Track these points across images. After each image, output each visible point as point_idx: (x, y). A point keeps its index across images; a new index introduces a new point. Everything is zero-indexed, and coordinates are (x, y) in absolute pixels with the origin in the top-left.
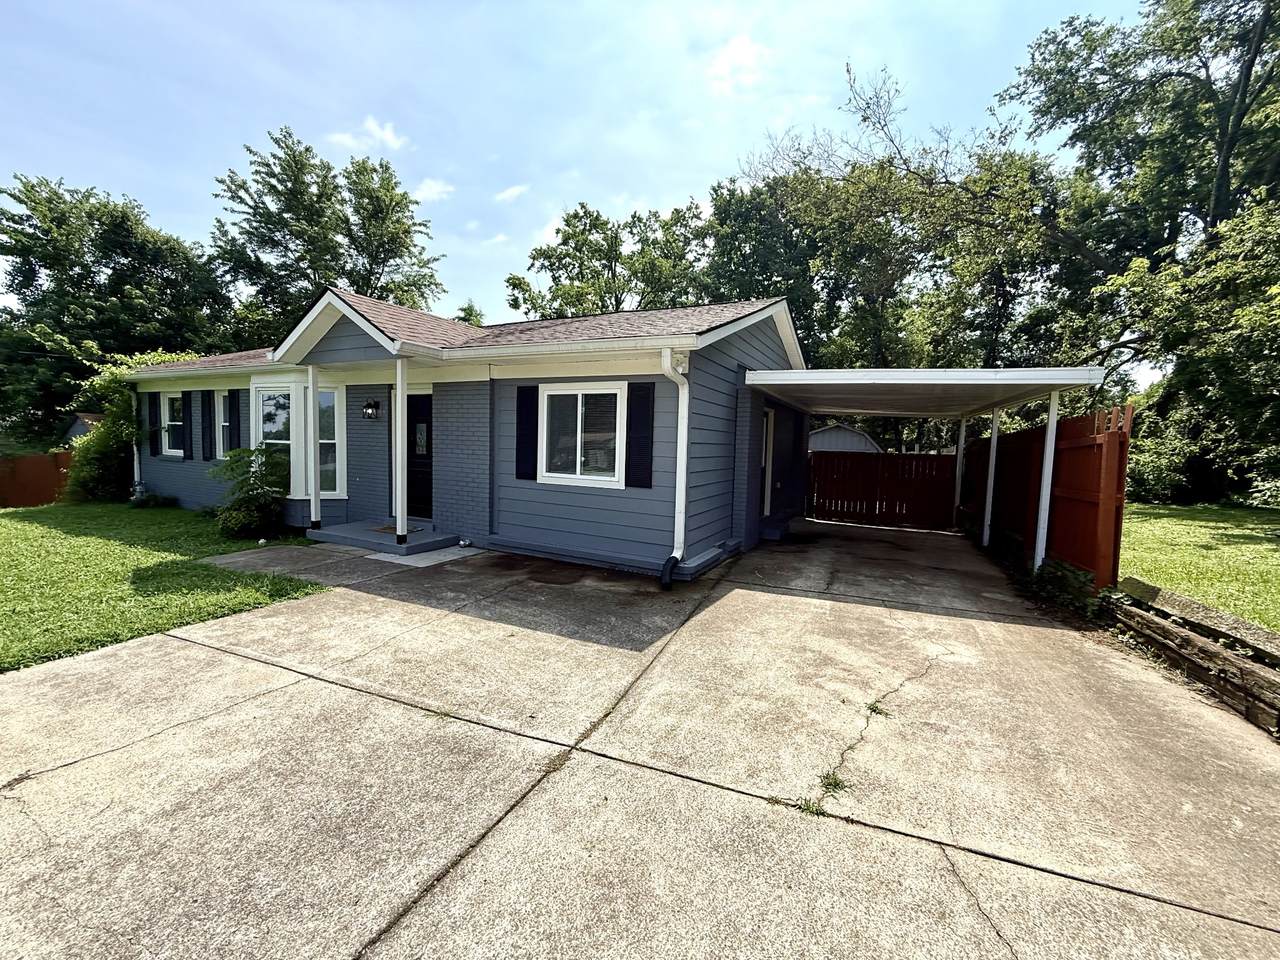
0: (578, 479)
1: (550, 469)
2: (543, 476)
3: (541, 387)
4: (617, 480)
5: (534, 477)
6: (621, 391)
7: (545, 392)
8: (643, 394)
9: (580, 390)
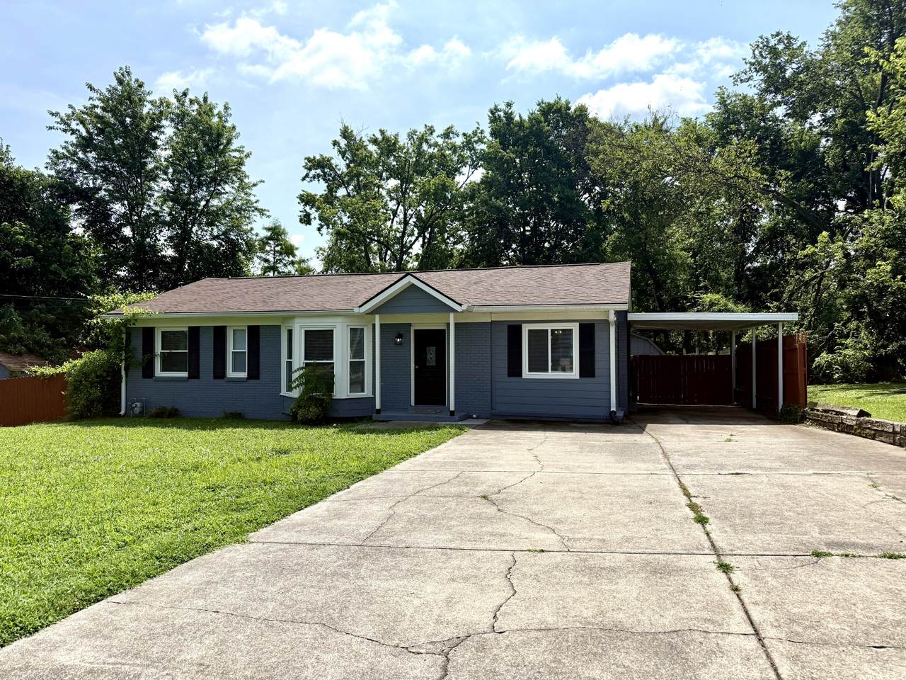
0: (550, 375)
1: (530, 370)
2: (526, 374)
3: (524, 325)
4: (575, 374)
5: (520, 375)
6: (575, 328)
7: (526, 329)
8: (588, 330)
9: (549, 327)
